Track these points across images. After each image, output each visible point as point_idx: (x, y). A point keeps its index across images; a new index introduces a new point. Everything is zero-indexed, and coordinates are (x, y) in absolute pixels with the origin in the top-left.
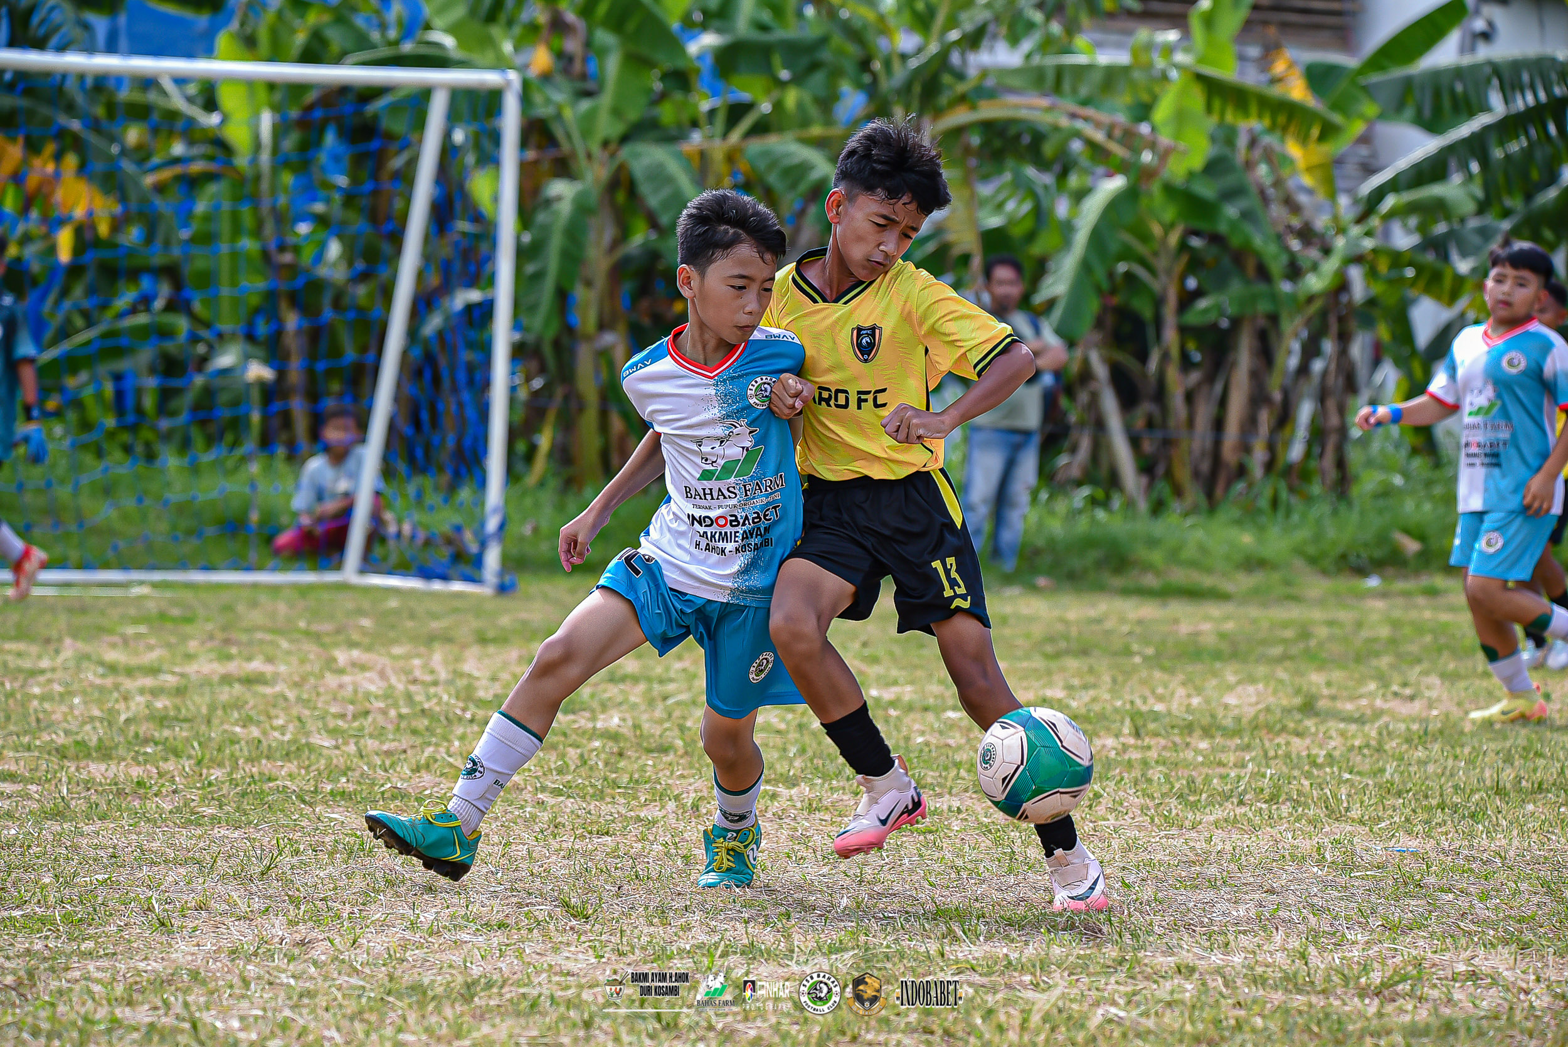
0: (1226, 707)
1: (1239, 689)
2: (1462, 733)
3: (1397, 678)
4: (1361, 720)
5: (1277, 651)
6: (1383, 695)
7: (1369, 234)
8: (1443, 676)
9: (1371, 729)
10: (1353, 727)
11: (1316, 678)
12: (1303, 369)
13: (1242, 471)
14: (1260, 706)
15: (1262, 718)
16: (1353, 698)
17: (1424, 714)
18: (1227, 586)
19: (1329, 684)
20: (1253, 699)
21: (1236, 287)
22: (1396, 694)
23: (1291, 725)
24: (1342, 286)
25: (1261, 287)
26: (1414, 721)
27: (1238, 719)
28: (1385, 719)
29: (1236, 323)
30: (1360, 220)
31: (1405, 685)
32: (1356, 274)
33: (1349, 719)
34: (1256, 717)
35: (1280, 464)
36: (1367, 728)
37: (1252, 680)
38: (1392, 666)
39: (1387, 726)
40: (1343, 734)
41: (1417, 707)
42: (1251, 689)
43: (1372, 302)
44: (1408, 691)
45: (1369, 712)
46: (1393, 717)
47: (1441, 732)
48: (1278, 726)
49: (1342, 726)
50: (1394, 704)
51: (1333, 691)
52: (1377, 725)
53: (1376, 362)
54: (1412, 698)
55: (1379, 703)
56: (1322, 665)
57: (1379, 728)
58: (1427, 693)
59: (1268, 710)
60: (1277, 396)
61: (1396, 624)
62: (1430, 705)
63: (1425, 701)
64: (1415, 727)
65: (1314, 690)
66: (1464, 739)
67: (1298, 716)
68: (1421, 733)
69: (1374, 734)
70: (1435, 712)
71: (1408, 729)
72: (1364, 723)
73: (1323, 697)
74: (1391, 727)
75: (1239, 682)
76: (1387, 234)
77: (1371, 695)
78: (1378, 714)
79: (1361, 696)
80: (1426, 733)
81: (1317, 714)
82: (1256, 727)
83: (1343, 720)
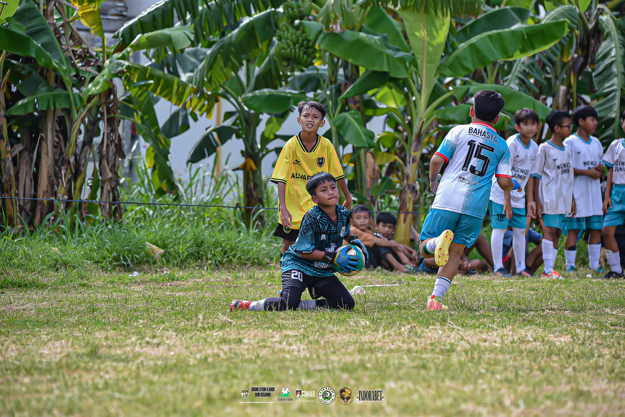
0: (41, 355)
1: (50, 344)
2: (188, 365)
3: (149, 332)
4: (127, 360)
5: (74, 319)
6: (140, 344)
7: (124, 58)
8: (176, 330)
9: (132, 365)
10: (122, 365)
11: (99, 335)
12: (88, 142)
13: (51, 207)
14: (63, 354)
15: (64, 362)
16: (120, 347)
17: (165, 355)
18: (42, 280)
19: (107, 338)
20: (59, 350)
21: (43, 91)
22: (148, 343)
23: (82, 365)
24: (111, 91)
25: (60, 91)
26: (158, 359)
27: (49, 363)
28: (141, 358)
29: (44, 114)
30: (119, 49)
31: (154, 337)
32: (118, 82)
33: (118, 359)
34: (60, 361)
35: (75, 202)
36: (130, 365)
37: (58, 338)
38: (145, 325)
39: (142, 363)
40: (115, 369)
41: (162, 349)
42: (57, 344)
43: (129, 100)
44: (155, 341)
45: (131, 355)
46: (146, 357)
47: (175, 365)
48: (74, 366)
49: (114, 364)
50: (148, 350)
51: (109, 343)
52: (136, 363)
53: (134, 137)
54: (158, 345)
55: (137, 349)
56: (103, 327)
57: (138, 364)
58: (167, 342)
59: (68, 356)
60: (72, 160)
61: (148, 300)
62: (169, 349)
63: (166, 346)
64: (159, 363)
65: (97, 342)
66: (189, 369)
67: (87, 359)
68: (163, 366)
69: (134, 368)
70: (172, 353)
71: (156, 365)
72: (128, 362)
73: (103, 346)
74: (145, 363)
75: (49, 340)
76: (136, 58)
77: (134, 344)
78: (137, 355)
79: (127, 345)
80: (166, 366)
81: (99, 358)
82: (61, 367)
83: (115, 360)
